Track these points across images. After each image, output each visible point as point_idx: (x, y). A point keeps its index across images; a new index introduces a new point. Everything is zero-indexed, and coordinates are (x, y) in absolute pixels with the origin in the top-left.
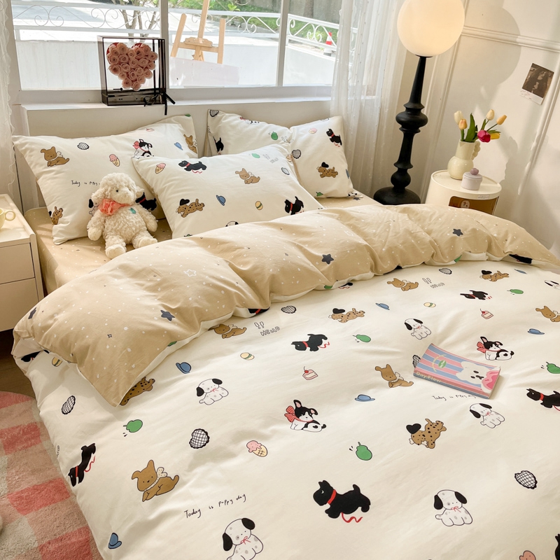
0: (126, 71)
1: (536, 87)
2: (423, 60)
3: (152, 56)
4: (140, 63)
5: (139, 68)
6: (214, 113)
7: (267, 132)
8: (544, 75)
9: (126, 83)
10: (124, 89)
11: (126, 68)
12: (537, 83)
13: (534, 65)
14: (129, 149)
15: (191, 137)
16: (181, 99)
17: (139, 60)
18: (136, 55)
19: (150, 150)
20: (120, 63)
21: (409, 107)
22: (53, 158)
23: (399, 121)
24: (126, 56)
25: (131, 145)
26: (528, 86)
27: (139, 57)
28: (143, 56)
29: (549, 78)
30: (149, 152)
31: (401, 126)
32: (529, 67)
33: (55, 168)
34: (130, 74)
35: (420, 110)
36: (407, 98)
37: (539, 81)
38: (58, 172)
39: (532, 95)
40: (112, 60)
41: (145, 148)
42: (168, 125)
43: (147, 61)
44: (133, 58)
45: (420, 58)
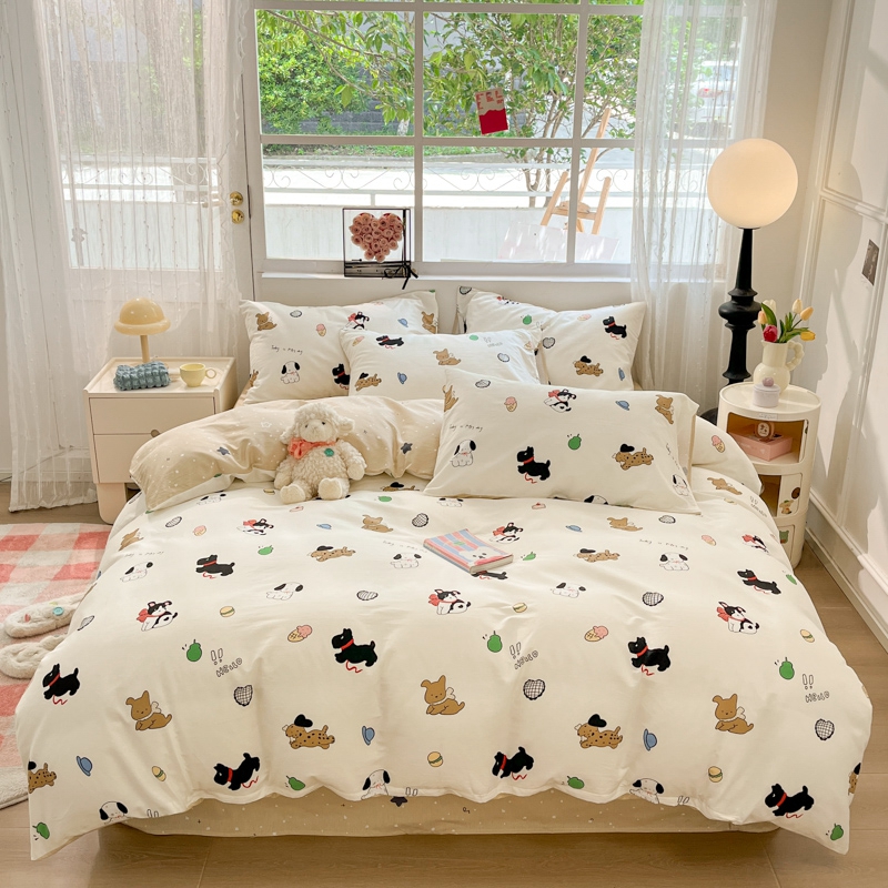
0: (368, 241)
1: (871, 271)
2: (748, 234)
3: (399, 227)
4: (384, 233)
5: (383, 239)
6: (465, 291)
7: (520, 315)
9: (369, 255)
10: (364, 260)
11: (368, 239)
13: (870, 242)
14: (342, 320)
15: (432, 315)
16: (426, 274)
17: (383, 230)
18: (379, 225)
19: (366, 323)
20: (362, 234)
21: (735, 294)
22: (264, 323)
23: (723, 315)
24: (369, 227)
25: (346, 317)
26: (866, 270)
27: (384, 227)
28: (388, 226)
30: (362, 326)
31: (726, 321)
32: (867, 246)
33: (263, 332)
34: (373, 245)
35: (752, 298)
36: (728, 283)
38: (264, 336)
39: (867, 281)
40: (354, 230)
41: (360, 321)
42: (404, 300)
43: (393, 232)
44: (376, 229)
45: (742, 231)
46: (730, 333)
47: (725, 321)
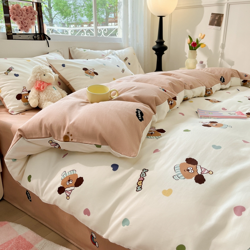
0: (21, 20)
1: (216, 23)
2: (161, 18)
3: (34, 13)
4: (28, 16)
5: (28, 19)
8: (218, 17)
9: (22, 28)
11: (20, 19)
12: (216, 21)
13: (212, 14)
17: (27, 14)
18: (26, 11)
20: (17, 15)
21: (158, 42)
23: (154, 49)
24: (20, 11)
26: (211, 23)
27: (27, 13)
28: (29, 12)
29: (222, 17)
32: (210, 15)
34: (23, 22)
35: (163, 43)
36: (156, 38)
37: (216, 20)
39: (214, 27)
40: (12, 13)
43: (32, 16)
44: (24, 13)
45: (159, 17)
46: (156, 56)
47: (155, 52)
